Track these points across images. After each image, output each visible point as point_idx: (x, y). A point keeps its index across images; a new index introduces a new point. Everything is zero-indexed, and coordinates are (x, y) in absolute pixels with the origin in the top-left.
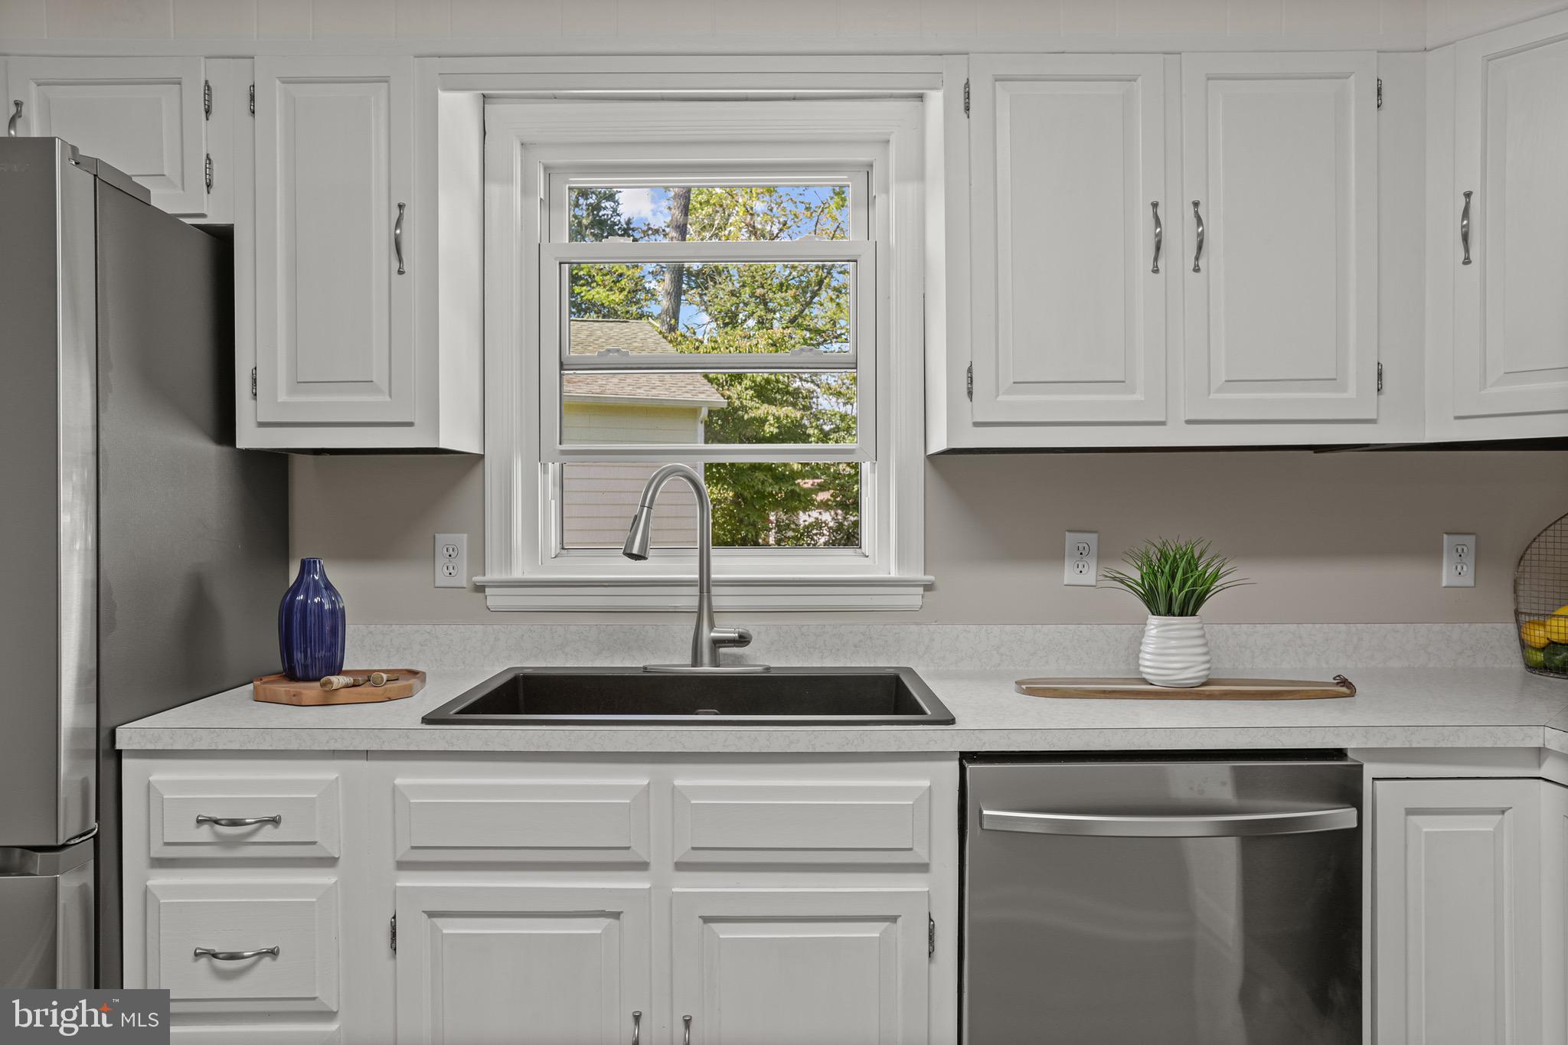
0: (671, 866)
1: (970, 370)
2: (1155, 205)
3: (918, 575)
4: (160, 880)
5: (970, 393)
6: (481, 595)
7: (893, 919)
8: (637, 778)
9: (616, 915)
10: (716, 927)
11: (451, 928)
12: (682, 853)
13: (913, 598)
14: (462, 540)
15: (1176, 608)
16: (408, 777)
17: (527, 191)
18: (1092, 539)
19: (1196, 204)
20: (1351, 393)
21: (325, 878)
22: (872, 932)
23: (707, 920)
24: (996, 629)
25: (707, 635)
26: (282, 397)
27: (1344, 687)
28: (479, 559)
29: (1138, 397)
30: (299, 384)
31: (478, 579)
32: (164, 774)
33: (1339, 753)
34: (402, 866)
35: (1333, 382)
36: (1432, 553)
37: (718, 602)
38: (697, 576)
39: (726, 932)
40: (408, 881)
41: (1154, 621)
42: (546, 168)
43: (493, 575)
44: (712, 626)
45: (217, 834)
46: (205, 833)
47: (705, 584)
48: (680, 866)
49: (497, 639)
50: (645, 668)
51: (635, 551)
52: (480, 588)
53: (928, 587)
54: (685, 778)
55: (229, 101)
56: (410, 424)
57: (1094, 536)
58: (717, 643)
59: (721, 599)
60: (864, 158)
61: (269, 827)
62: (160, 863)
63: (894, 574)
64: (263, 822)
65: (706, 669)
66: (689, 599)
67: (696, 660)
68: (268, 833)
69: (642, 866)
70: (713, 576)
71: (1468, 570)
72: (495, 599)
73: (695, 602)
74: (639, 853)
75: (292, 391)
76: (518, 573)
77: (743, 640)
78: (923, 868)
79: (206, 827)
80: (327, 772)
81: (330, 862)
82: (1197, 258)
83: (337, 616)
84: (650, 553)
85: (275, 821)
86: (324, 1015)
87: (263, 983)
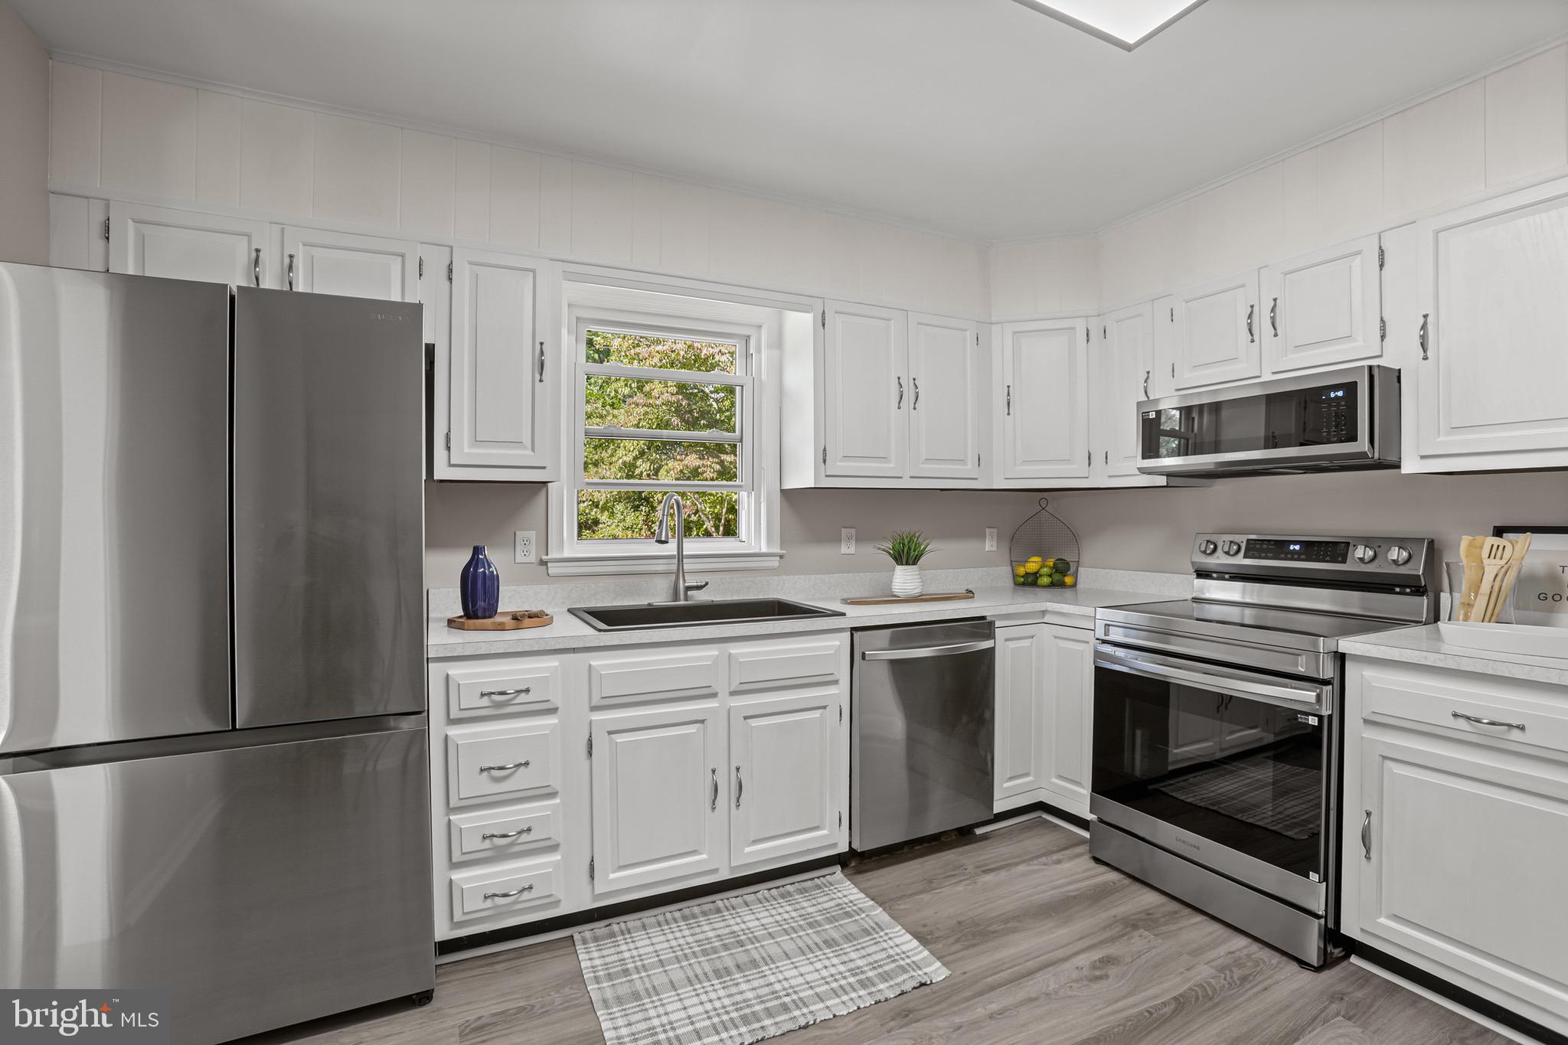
0: (728, 693)
1: (825, 450)
2: (899, 378)
3: (777, 550)
4: (454, 732)
5: (825, 462)
6: (545, 567)
7: (825, 707)
8: (712, 651)
9: (703, 722)
10: (749, 721)
11: (620, 739)
12: (734, 687)
13: (775, 562)
14: (532, 535)
15: (911, 562)
16: (597, 661)
18: (853, 531)
19: (914, 379)
20: (969, 466)
21: (551, 720)
22: (816, 714)
23: (746, 718)
24: (813, 577)
25: (682, 584)
26: (466, 450)
27: (969, 594)
28: (544, 546)
29: (892, 465)
30: (476, 441)
31: (544, 557)
32: (456, 670)
33: (983, 618)
34: (594, 708)
35: (962, 461)
36: (982, 536)
37: (686, 567)
38: (676, 553)
39: (754, 723)
40: (597, 717)
41: (899, 569)
42: (577, 318)
43: (553, 554)
44: (684, 581)
45: (493, 701)
46: (485, 701)
48: (733, 693)
49: (556, 593)
50: (649, 604)
51: (663, 539)
52: (543, 563)
53: (781, 557)
54: (736, 649)
55: (435, 270)
56: (544, 468)
57: (854, 530)
58: (688, 588)
60: (748, 333)
61: (523, 694)
62: (454, 722)
63: (764, 549)
64: (519, 692)
65: (682, 603)
67: (676, 597)
68: (523, 698)
69: (714, 695)
70: (684, 553)
71: (995, 544)
72: (553, 569)
73: (675, 567)
74: (713, 689)
75: (471, 446)
76: (567, 554)
77: (702, 586)
78: (836, 682)
79: (486, 698)
80: (553, 662)
81: (553, 711)
82: (915, 404)
84: (670, 540)
85: (527, 691)
86: (553, 795)
87: (520, 781)
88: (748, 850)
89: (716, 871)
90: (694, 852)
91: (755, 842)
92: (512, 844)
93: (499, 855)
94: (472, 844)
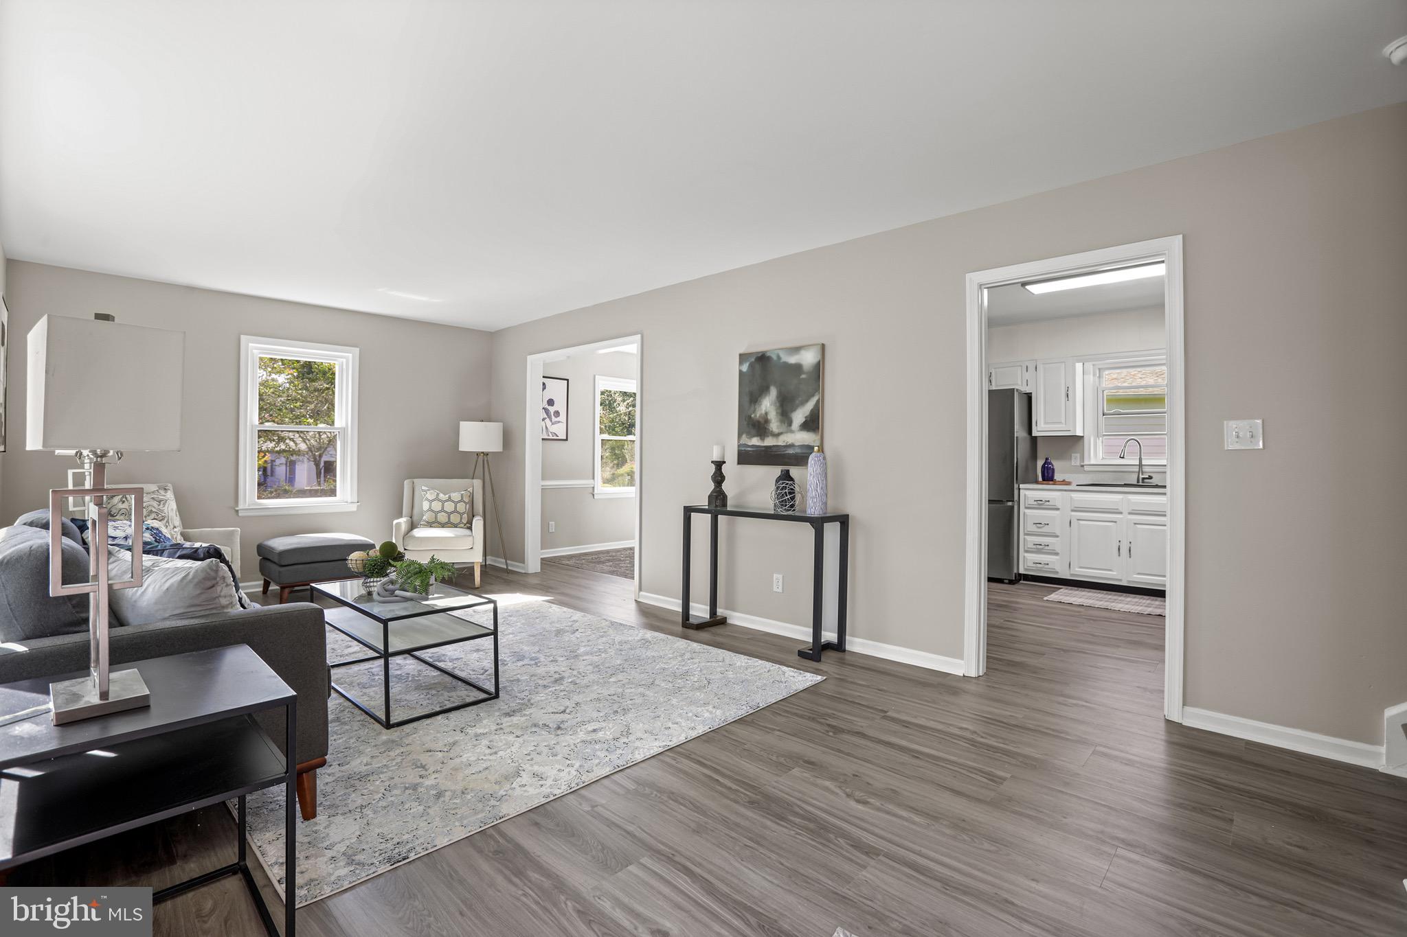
0: (1127, 513)
4: (1027, 511)
6: (1083, 468)
8: (1120, 496)
9: (1115, 522)
10: (1137, 525)
11: (1082, 522)
12: (1130, 511)
14: (1078, 455)
16: (1074, 495)
17: (1094, 375)
21: (1057, 512)
23: (1135, 524)
25: (1141, 476)
28: (1082, 459)
30: (1046, 423)
31: (1082, 464)
32: (1028, 493)
34: (1073, 511)
39: (1138, 526)
40: (1073, 513)
43: (1086, 463)
47: (1140, 465)
48: (1130, 513)
49: (1087, 477)
51: (1123, 457)
52: (1083, 466)
54: (1131, 497)
55: (1031, 369)
56: (1070, 430)
58: (1144, 479)
59: (1146, 469)
62: (1026, 508)
66: (1136, 469)
67: (1138, 482)
68: (1047, 503)
69: (1121, 513)
72: (1086, 468)
73: (1138, 470)
74: (1121, 510)
76: (1092, 463)
77: (1150, 478)
79: (1037, 502)
80: (1058, 493)
81: (1058, 509)
83: (1053, 469)
85: (1049, 501)
86: (1057, 536)
87: (1045, 529)
88: (1135, 576)
89: (1120, 580)
90: (1110, 570)
91: (1139, 574)
92: (1042, 549)
93: (1039, 552)
94: (1030, 545)
